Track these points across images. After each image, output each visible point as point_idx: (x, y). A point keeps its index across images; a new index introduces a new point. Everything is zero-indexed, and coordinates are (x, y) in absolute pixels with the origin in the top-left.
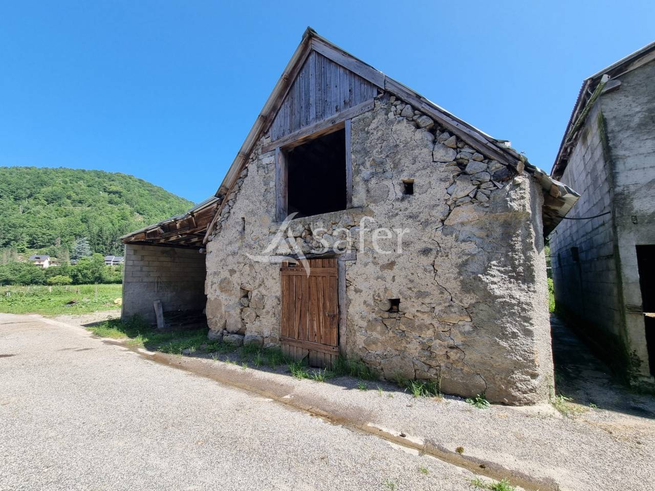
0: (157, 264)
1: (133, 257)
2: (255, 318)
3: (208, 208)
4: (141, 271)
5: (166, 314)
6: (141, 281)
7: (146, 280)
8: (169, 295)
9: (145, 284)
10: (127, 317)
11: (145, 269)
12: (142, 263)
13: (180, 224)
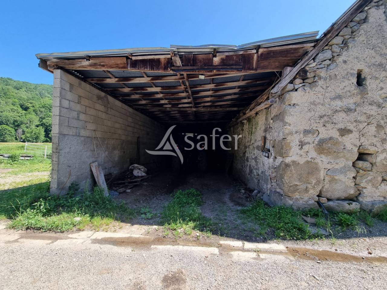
0: (92, 112)
1: (69, 95)
2: (380, 182)
3: (294, 46)
4: (78, 119)
5: (108, 177)
6: (78, 134)
7: (83, 133)
8: (103, 155)
9: (83, 139)
10: (63, 189)
11: (82, 117)
12: (78, 107)
13: (222, 60)
